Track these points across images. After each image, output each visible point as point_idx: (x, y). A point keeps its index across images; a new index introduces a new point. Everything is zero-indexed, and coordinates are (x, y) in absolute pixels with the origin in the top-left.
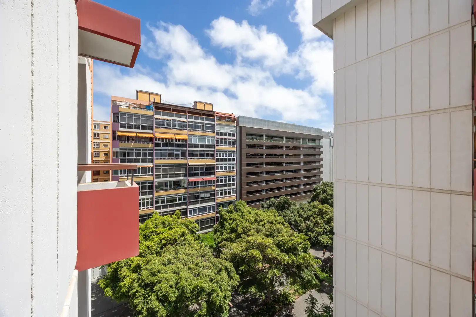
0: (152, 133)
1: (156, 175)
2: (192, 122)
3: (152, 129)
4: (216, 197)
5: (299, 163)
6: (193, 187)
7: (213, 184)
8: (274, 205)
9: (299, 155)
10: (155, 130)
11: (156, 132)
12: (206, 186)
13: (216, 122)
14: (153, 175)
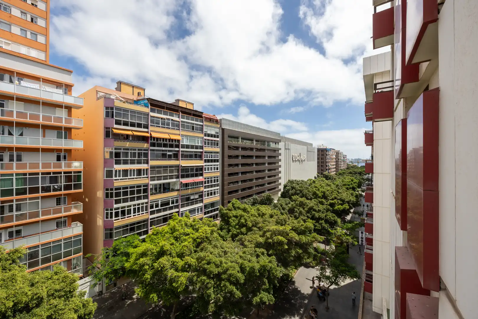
0: (148, 132)
1: (151, 177)
2: (184, 122)
3: (147, 128)
4: (204, 198)
5: (264, 164)
6: (184, 189)
7: (201, 185)
8: (258, 202)
9: (264, 157)
10: (151, 128)
11: (151, 131)
12: (196, 187)
13: (204, 123)
14: (147, 177)
